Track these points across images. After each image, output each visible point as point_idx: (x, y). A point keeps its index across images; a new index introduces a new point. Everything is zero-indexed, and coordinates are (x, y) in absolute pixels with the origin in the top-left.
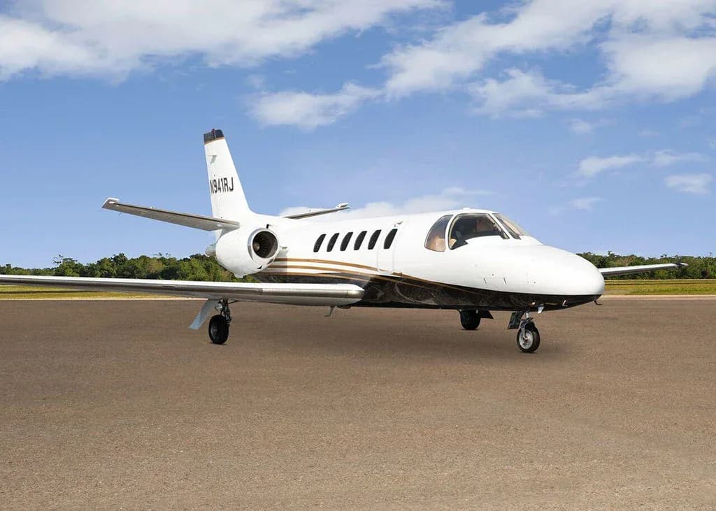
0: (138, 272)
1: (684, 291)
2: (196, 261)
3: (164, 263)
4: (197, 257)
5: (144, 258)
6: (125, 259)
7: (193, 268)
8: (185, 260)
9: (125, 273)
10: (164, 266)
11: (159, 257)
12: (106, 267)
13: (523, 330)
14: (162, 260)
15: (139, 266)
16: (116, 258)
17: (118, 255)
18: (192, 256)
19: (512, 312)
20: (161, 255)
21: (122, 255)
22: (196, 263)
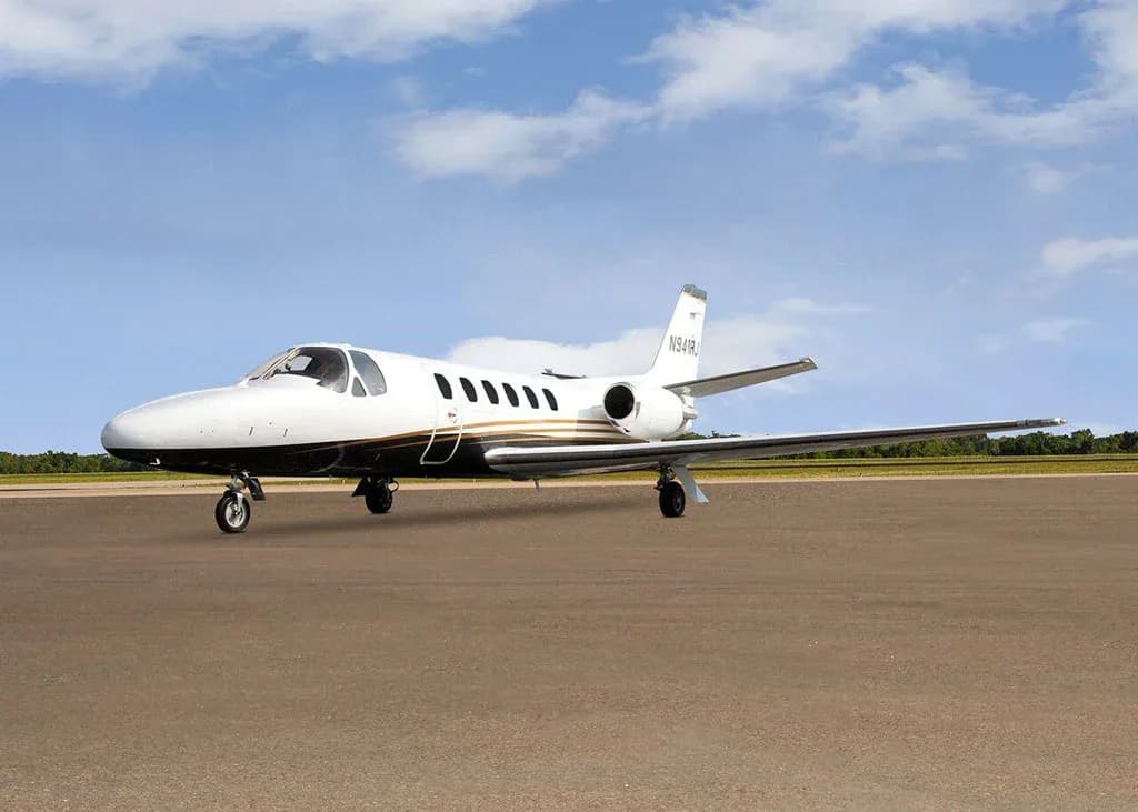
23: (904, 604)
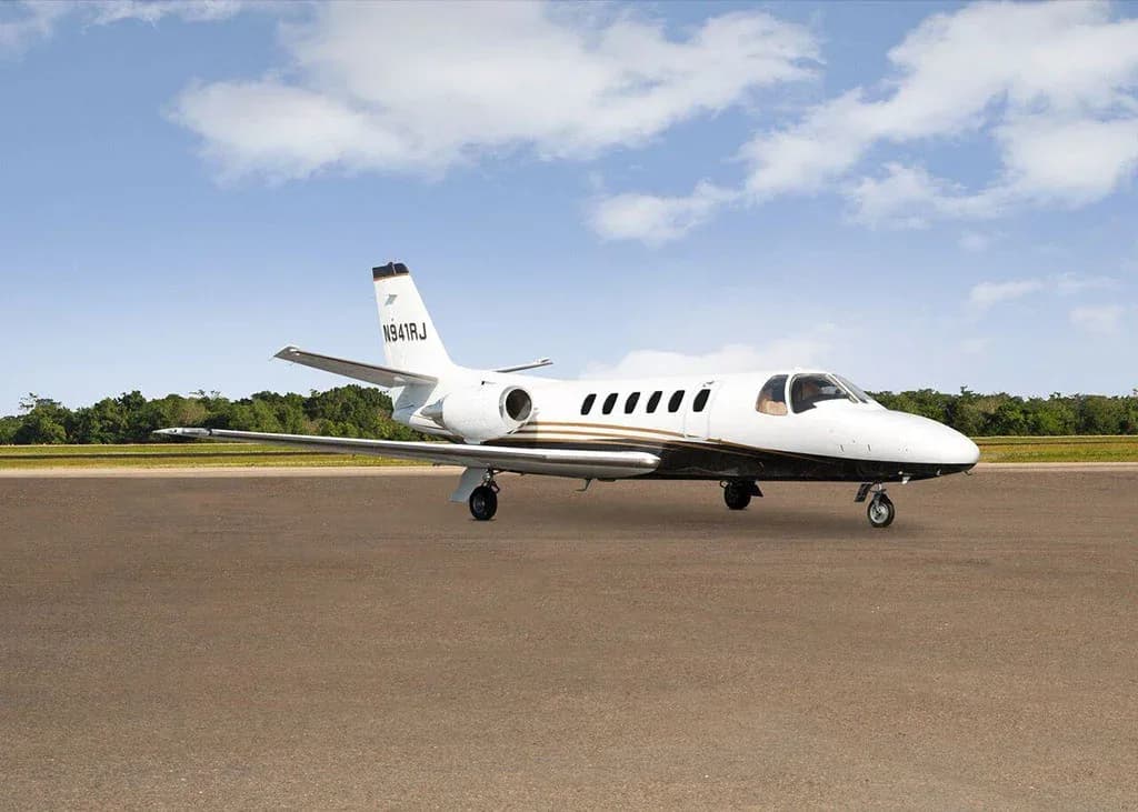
0: (163, 424)
1: (1090, 456)
2: (262, 403)
3: (208, 408)
4: (264, 397)
5: (174, 398)
6: (142, 401)
7: (256, 415)
8: (243, 402)
9: (142, 424)
10: (209, 412)
11: (199, 397)
12: (109, 414)
13: (877, 502)
14: (205, 401)
15: (166, 412)
16: (126, 400)
17: (129, 393)
18: (255, 396)
19: (860, 484)
20: (202, 393)
21: (136, 394)
22: (260, 406)
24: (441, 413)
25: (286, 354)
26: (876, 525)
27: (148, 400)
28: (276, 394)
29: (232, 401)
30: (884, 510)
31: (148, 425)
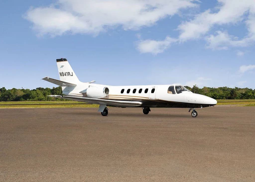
0: (11, 96)
3: (24, 92)
4: (39, 89)
5: (14, 89)
6: (5, 90)
7: (37, 94)
8: (34, 90)
9: (5, 96)
10: (24, 93)
11: (21, 89)
13: (194, 112)
14: (23, 90)
15: (12, 93)
17: (2, 88)
18: (37, 89)
21: (4, 88)
22: (39, 92)
23: (220, 128)
24: (86, 93)
25: (46, 79)
26: (193, 117)
27: (7, 90)
28: (43, 88)
29: (31, 90)
30: (195, 114)
31: (7, 97)
